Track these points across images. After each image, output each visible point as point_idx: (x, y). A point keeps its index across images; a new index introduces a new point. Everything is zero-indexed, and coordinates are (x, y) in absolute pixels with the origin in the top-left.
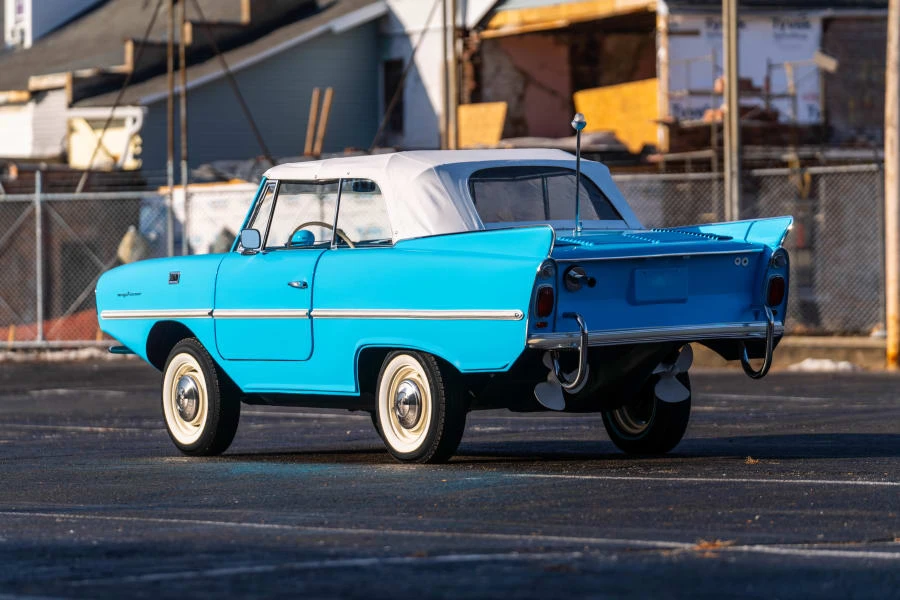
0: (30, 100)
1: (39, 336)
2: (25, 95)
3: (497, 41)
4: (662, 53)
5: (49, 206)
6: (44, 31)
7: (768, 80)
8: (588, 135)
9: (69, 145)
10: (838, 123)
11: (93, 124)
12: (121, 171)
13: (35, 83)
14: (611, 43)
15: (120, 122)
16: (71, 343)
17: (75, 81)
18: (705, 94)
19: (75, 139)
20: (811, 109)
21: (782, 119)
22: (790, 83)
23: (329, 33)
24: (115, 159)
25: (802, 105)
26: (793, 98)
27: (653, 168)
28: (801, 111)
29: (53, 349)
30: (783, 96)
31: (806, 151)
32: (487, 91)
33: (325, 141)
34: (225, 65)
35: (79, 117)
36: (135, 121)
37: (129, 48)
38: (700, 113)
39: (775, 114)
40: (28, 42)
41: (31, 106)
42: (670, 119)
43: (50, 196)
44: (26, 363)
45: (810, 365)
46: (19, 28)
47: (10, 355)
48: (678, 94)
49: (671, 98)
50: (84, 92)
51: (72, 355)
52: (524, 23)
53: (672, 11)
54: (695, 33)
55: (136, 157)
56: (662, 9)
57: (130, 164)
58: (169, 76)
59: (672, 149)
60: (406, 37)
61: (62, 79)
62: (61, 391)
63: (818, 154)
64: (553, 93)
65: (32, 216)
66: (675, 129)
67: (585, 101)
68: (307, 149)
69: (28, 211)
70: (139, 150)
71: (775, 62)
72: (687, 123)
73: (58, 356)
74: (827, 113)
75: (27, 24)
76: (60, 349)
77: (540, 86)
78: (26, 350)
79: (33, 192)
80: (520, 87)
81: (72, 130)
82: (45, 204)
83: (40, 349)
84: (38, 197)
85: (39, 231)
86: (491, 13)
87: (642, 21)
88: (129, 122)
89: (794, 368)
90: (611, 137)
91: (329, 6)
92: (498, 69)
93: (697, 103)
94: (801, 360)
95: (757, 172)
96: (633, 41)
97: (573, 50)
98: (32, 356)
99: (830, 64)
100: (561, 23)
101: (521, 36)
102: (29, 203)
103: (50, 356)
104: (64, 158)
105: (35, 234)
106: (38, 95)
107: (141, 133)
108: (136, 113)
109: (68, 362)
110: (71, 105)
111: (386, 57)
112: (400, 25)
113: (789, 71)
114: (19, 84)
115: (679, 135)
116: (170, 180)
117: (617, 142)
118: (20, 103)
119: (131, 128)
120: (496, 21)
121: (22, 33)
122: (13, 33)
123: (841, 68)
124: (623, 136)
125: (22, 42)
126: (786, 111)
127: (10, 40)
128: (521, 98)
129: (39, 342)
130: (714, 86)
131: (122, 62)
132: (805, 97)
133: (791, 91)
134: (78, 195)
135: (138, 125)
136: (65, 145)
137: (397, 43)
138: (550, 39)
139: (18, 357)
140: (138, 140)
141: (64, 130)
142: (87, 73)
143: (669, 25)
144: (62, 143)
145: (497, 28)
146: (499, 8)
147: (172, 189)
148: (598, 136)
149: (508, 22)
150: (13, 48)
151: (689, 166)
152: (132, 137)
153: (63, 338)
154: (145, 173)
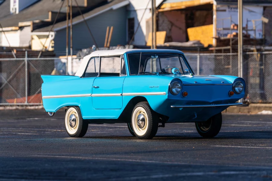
0: (19, 30)
1: (26, 102)
2: (17, 28)
3: (163, 12)
4: (215, 17)
5: (29, 62)
6: (22, 8)
7: (247, 25)
8: (191, 41)
9: (31, 43)
10: (268, 39)
11: (39, 37)
12: (48, 51)
13: (21, 24)
14: (198, 13)
15: (47, 37)
16: (36, 104)
17: (34, 24)
18: (228, 29)
19: (33, 41)
20: (260, 34)
21: (251, 37)
22: (254, 26)
23: (111, 10)
24: (46, 48)
25: (257, 33)
26: (255, 30)
27: (212, 51)
28: (257, 35)
29: (31, 106)
30: (252, 30)
31: (258, 47)
32: (160, 28)
33: (110, 42)
34: (84, 18)
35: (35, 35)
36: (52, 36)
37: (50, 14)
38: (226, 35)
39: (249, 36)
40: (17, 12)
41: (19, 31)
42: (217, 37)
43: (30, 59)
44: (22, 110)
45: (264, 112)
46: (14, 8)
47: (18, 107)
48: (220, 29)
49: (217, 30)
50: (37, 27)
51: (37, 107)
52: (171, 7)
53: (218, 4)
54: (225, 11)
55: (52, 47)
56: (215, 3)
57: (51, 49)
58: (67, 21)
59: (217, 46)
60: (135, 11)
61: (29, 23)
62: (36, 119)
63: (262, 48)
64: (180, 29)
65: (24, 65)
66: (218, 40)
67: (191, 31)
68: (105, 45)
69: (23, 63)
70: (53, 45)
71: (249, 19)
72: (222, 38)
73: (32, 108)
74: (265, 35)
75: (17, 6)
76: (33, 106)
77: (176, 26)
78: (22, 106)
79: (25, 57)
80: (170, 27)
81: (32, 39)
82: (28, 61)
83: (26, 106)
84: (26, 59)
85: (26, 69)
86: (161, 4)
87: (209, 7)
88: (50, 36)
89: (259, 113)
90: (199, 42)
91: (111, 2)
92: (163, 21)
93: (226, 32)
94: (262, 111)
95: (248, 53)
96: (205, 13)
97: (186, 15)
98: (24, 108)
99: (266, 20)
100: (183, 7)
101: (170, 11)
102: (24, 61)
103: (29, 108)
104: (30, 47)
105: (25, 70)
106: (21, 28)
107: (54, 40)
108: (53, 33)
109: (36, 109)
110: (32, 31)
111: (129, 17)
112: (133, 7)
113: (253, 22)
114: (15, 25)
115: (219, 41)
116: (67, 54)
117: (201, 44)
118: (16, 30)
119: (51, 38)
120: (163, 7)
121: (16, 9)
122: (13, 9)
123: (269, 21)
124: (202, 42)
125: (16, 12)
126: (252, 35)
127: (12, 11)
128: (170, 30)
129: (26, 103)
130: (231, 27)
131: (48, 18)
132: (258, 31)
133: (254, 28)
134: (38, 58)
135: (53, 37)
136: (30, 43)
137: (132, 13)
138: (179, 12)
139: (20, 108)
140: (53, 42)
141: (30, 39)
142: (37, 21)
143: (217, 8)
144: (29, 43)
145: (163, 9)
146: (164, 3)
147: (67, 57)
148: (195, 42)
149: (167, 7)
150: (13, 14)
151: (223, 51)
152: (51, 41)
153: (34, 102)
154: (55, 52)
